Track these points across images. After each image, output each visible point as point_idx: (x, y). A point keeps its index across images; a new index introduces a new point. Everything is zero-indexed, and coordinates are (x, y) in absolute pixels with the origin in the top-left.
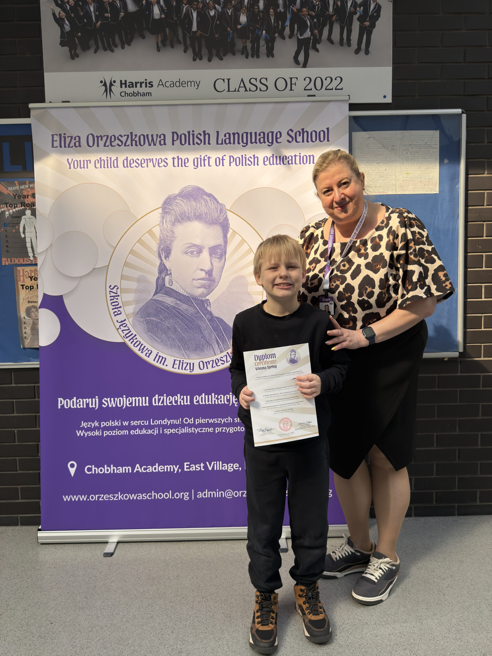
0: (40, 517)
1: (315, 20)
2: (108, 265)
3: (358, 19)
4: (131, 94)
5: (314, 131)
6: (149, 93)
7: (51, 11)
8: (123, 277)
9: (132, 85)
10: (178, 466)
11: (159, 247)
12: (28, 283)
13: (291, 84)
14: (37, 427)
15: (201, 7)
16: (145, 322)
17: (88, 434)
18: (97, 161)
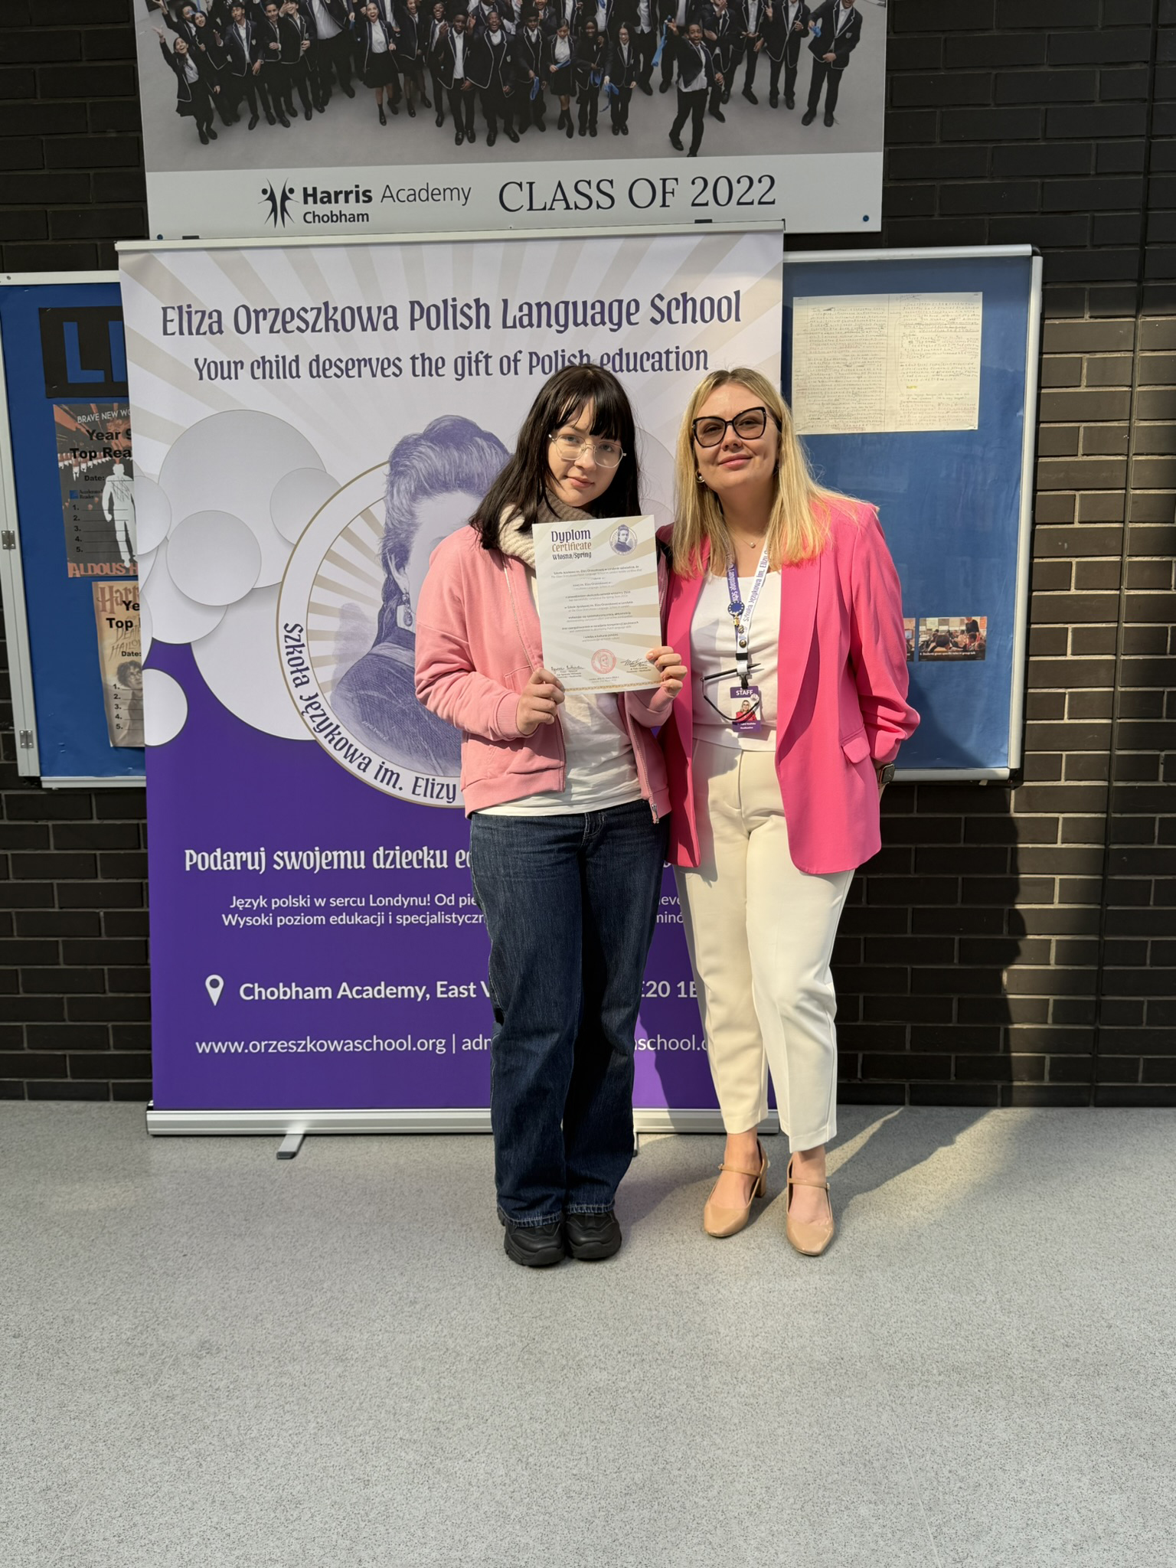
0: (150, 1084)
1: (717, 51)
2: (282, 583)
3: (811, 47)
4: (325, 219)
5: (709, 298)
6: (363, 215)
7: (159, 40)
8: (312, 608)
9: (328, 198)
10: (424, 988)
11: (385, 546)
12: (121, 614)
13: (664, 193)
14: (145, 906)
15: (472, 25)
16: (356, 700)
17: (246, 922)
18: (256, 363)
